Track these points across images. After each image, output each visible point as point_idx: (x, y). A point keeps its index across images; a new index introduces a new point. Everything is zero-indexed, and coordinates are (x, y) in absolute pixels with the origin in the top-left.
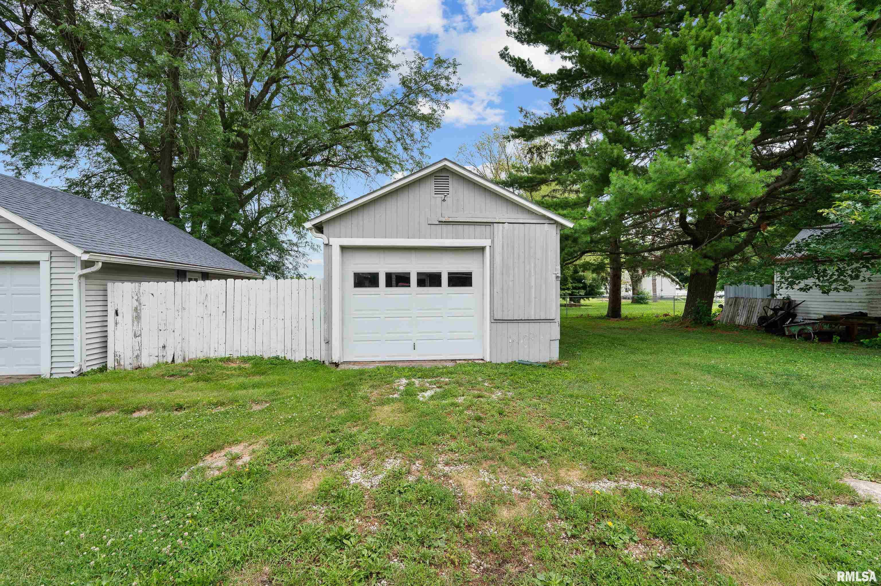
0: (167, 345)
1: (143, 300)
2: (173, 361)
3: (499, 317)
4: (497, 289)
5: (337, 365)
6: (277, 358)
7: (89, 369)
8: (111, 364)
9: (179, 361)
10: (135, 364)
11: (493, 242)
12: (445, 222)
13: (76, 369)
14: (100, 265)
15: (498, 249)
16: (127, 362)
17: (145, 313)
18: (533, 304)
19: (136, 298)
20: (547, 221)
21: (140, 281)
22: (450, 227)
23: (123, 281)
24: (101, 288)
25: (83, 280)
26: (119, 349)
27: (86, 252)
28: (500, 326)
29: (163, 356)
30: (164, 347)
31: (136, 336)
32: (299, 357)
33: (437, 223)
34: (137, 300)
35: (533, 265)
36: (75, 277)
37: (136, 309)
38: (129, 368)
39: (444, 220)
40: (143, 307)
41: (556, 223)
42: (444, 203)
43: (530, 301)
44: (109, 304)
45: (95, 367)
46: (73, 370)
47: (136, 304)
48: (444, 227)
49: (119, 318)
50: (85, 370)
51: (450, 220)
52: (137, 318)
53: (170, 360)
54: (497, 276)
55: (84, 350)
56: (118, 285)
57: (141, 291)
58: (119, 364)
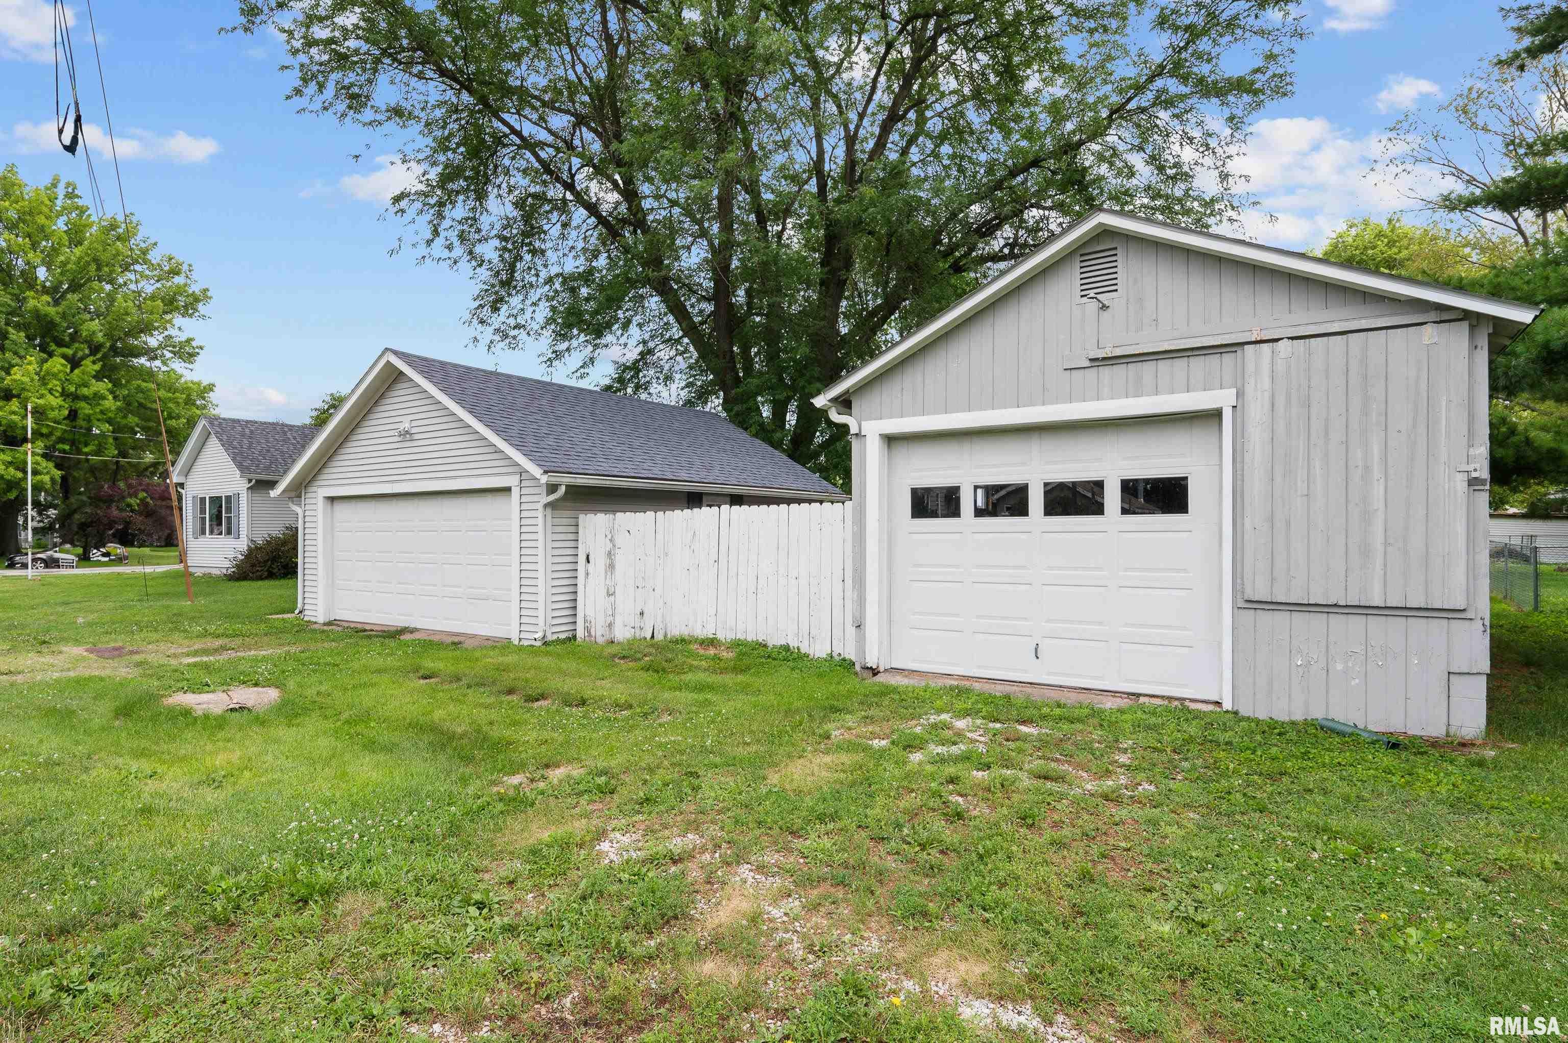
0: (646, 612)
1: (619, 541)
2: (653, 637)
3: (1262, 594)
4: (1253, 519)
5: (875, 672)
6: (787, 648)
7: (555, 637)
8: (580, 633)
9: (659, 637)
10: (608, 637)
11: (1240, 395)
12: (1104, 359)
13: (539, 635)
14: (563, 488)
15: (1256, 411)
16: (600, 633)
17: (619, 559)
18: (1379, 561)
19: (609, 537)
20: (1433, 316)
21: (614, 512)
22: (1120, 370)
23: (595, 511)
24: (572, 521)
25: (549, 511)
26: (590, 613)
27: (546, 472)
28: (1266, 618)
29: (641, 629)
30: (642, 614)
31: (609, 595)
32: (819, 650)
33: (1087, 364)
34: (611, 540)
35: (1376, 450)
36: (540, 506)
37: (610, 553)
38: (600, 640)
39: (1100, 356)
40: (617, 551)
41: (1466, 315)
42: (1105, 315)
43: (1366, 551)
44: (580, 546)
45: (563, 636)
46: (537, 636)
47: (610, 545)
48: (1106, 372)
49: (591, 567)
50: (550, 638)
51: (1118, 352)
52: (611, 567)
53: (649, 636)
54: (1256, 486)
55: (549, 610)
56: (591, 517)
57: (616, 526)
58: (590, 635)
